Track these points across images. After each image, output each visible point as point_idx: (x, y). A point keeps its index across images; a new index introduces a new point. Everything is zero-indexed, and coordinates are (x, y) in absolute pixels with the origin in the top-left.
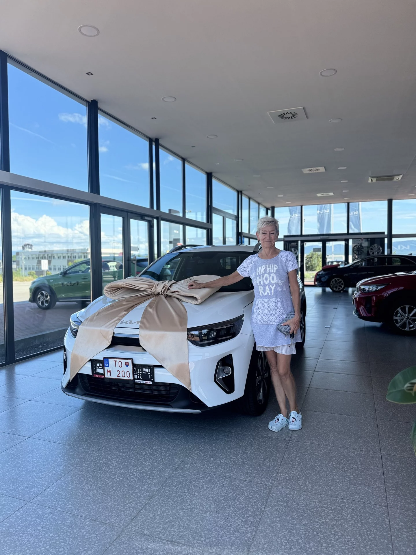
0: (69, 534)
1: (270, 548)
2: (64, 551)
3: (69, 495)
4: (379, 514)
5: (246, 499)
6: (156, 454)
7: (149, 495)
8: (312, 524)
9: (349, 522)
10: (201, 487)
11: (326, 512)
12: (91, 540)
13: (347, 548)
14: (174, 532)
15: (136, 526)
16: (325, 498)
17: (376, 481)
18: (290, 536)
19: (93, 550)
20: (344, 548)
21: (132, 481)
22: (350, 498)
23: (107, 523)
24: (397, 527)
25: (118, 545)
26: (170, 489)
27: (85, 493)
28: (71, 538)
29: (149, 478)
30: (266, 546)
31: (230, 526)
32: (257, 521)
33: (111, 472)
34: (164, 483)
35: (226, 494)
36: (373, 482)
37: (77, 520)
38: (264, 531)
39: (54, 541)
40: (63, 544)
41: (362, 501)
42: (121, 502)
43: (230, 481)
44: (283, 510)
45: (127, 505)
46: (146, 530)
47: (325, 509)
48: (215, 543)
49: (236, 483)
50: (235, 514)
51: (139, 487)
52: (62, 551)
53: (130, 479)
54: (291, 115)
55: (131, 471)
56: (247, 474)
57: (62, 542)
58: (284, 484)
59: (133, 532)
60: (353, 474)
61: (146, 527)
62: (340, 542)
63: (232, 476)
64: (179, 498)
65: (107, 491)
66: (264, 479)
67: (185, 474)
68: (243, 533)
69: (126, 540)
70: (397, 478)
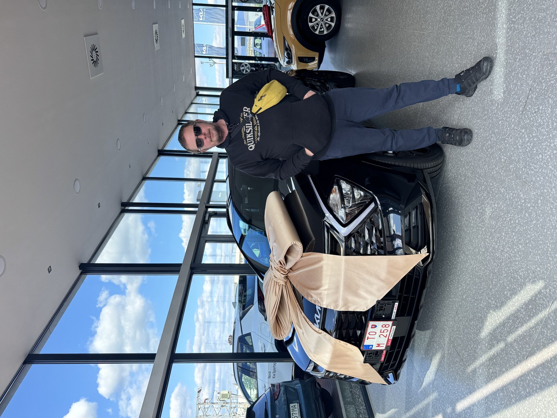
6: (483, 197)
7: (541, 200)
27: (531, 274)
29: (517, 202)
34: (526, 183)
35: (550, 107)
42: (549, 233)
43: (530, 104)
49: (535, 96)
51: (529, 213)
54: (94, 52)
55: (504, 224)
56: (522, 85)
58: (541, 37)
63: (524, 103)
64: (550, 164)
65: (530, 250)
66: (532, 63)
67: (515, 161)
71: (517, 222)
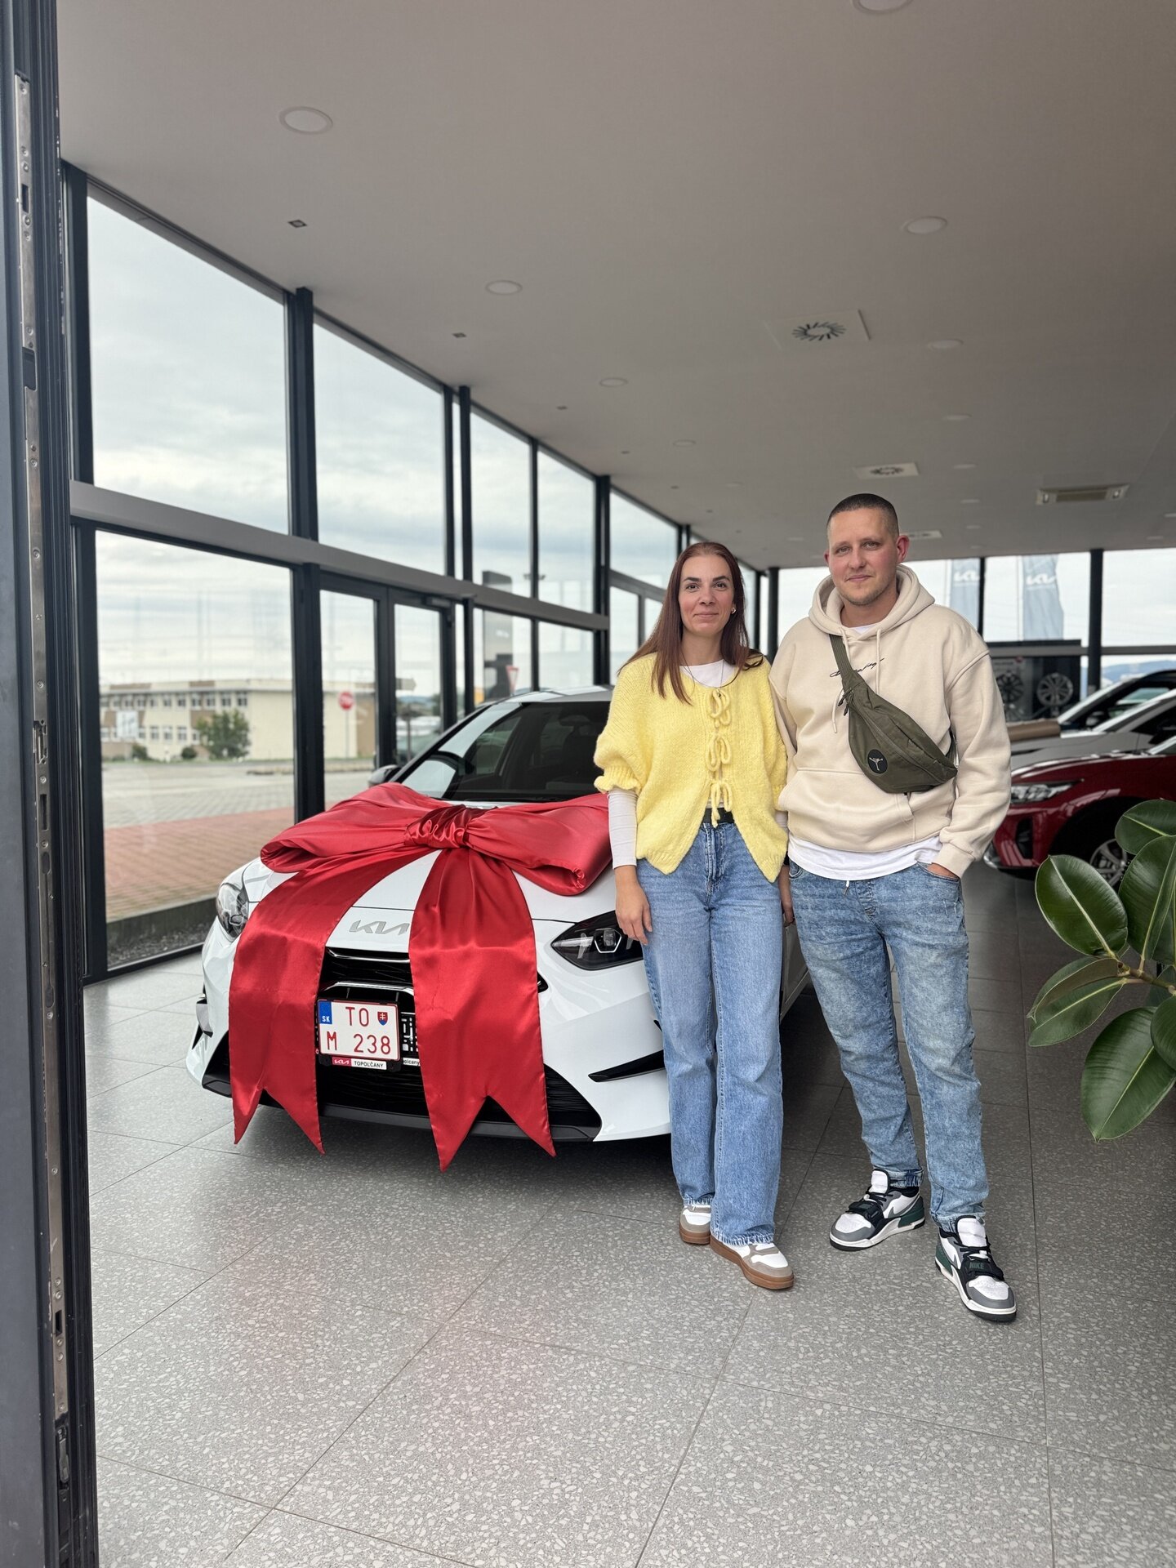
0: (320, 1333)
1: (772, 1358)
3: (305, 1260)
7: (491, 1261)
8: (864, 1315)
11: (898, 1292)
12: (372, 1344)
13: (941, 1357)
14: (557, 1330)
15: (469, 1319)
17: (1016, 1235)
18: (816, 1336)
19: (380, 1362)
20: (935, 1357)
21: (450, 1234)
23: (403, 1313)
24: (1054, 1319)
26: (538, 1248)
28: (327, 1340)
30: (762, 1354)
31: (682, 1318)
32: (742, 1309)
33: (396, 1216)
35: (670, 1259)
37: (333, 1307)
38: (757, 1327)
39: (291, 1346)
40: (312, 1350)
42: (428, 1275)
45: (444, 1280)
46: (492, 1325)
47: (895, 1287)
48: (649, 1349)
50: (691, 1296)
51: (466, 1246)
53: (444, 1230)
54: (828, 331)
55: (442, 1214)
57: (309, 1348)
59: (465, 1330)
61: (493, 1320)
62: (926, 1346)
64: (560, 1266)
65: (392, 1253)
67: (570, 1221)
68: (711, 1331)
69: (450, 1345)
70: (1065, 1229)
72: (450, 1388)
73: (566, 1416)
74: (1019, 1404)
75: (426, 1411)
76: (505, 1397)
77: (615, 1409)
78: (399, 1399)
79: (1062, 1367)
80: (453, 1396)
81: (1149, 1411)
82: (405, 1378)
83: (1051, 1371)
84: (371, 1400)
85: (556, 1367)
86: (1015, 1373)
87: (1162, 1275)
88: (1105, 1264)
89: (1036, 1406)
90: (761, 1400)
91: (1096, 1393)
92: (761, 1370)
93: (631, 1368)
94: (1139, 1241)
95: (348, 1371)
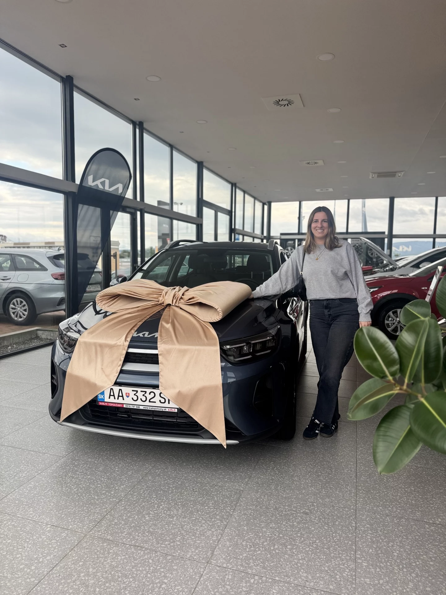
0: (28, 540)
1: (234, 551)
2: (22, 556)
3: (30, 501)
4: (347, 516)
5: (215, 504)
6: (126, 459)
7: (115, 500)
8: (278, 527)
9: (316, 525)
10: (170, 492)
11: (294, 515)
12: (50, 546)
13: (310, 549)
14: (138, 537)
15: (99, 531)
16: (295, 502)
17: (348, 485)
18: (256, 539)
19: (52, 556)
20: (308, 549)
22: (320, 502)
23: (69, 529)
24: (362, 529)
25: (79, 550)
26: (138, 494)
27: (48, 499)
28: (30, 544)
29: (117, 484)
30: (230, 549)
31: (197, 530)
32: (224, 524)
33: (77, 478)
34: (132, 489)
35: (196, 499)
36: (344, 486)
37: (37, 526)
38: (230, 534)
39: (12, 548)
40: (21, 550)
41: (331, 504)
42: (85, 508)
43: (201, 486)
44: (252, 514)
45: (92, 511)
46: (109, 535)
47: (293, 512)
48: (179, 547)
49: (207, 488)
50: (202, 518)
51: (105, 493)
52: (20, 557)
53: (97, 485)
55: (98, 477)
56: (219, 478)
57: (20, 548)
58: (255, 488)
59: (96, 538)
60: (326, 478)
61: (110, 532)
62: (304, 544)
63: (204, 481)
64: (146, 503)
65: (71, 497)
66: (236, 484)
67: (155, 480)
68: (209, 536)
69: (87, 546)
70: (369, 482)
71: (99, 486)
72: (82, 570)
73: (133, 585)
74: (344, 574)
75: (69, 583)
76: (107, 575)
77: (157, 581)
78: (56, 576)
79: (364, 554)
80: (82, 575)
81: (402, 578)
82: (62, 565)
83: (359, 556)
84: (43, 577)
85: (134, 557)
86: (343, 557)
87: (409, 505)
88: (386, 500)
89: (351, 575)
90: (226, 575)
91: (379, 568)
92: (229, 557)
93: (169, 557)
94: (400, 488)
95: (36, 561)
